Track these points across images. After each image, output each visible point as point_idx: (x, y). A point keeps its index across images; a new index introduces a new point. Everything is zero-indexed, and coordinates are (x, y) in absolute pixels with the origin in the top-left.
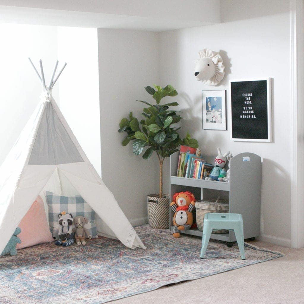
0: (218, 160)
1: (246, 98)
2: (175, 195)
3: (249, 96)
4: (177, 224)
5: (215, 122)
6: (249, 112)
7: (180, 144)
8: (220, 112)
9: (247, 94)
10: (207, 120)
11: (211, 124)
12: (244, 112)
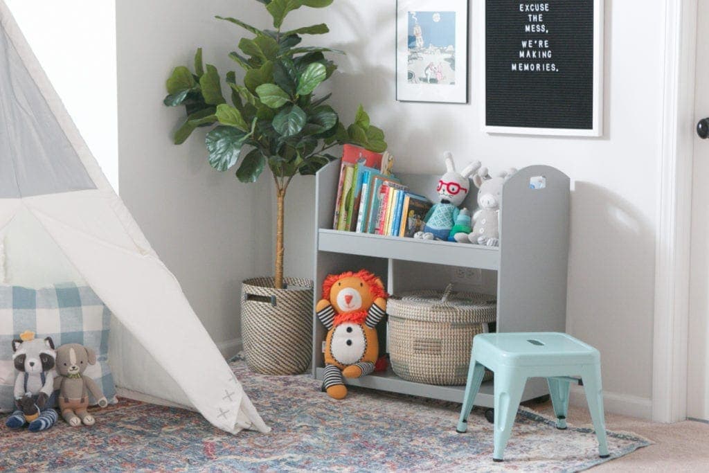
0: (448, 185)
1: (530, 16)
2: (328, 280)
3: (540, 12)
4: (336, 360)
5: (433, 81)
6: (537, 54)
7: (336, 142)
8: (449, 52)
9: (532, 5)
10: (411, 76)
11: (422, 84)
12: (522, 54)
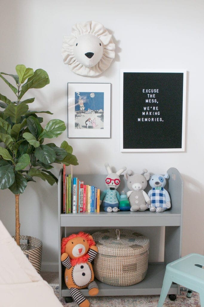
0: (115, 180)
3: (154, 93)
8: (100, 113)
9: (150, 90)
10: (77, 125)
11: (85, 129)
